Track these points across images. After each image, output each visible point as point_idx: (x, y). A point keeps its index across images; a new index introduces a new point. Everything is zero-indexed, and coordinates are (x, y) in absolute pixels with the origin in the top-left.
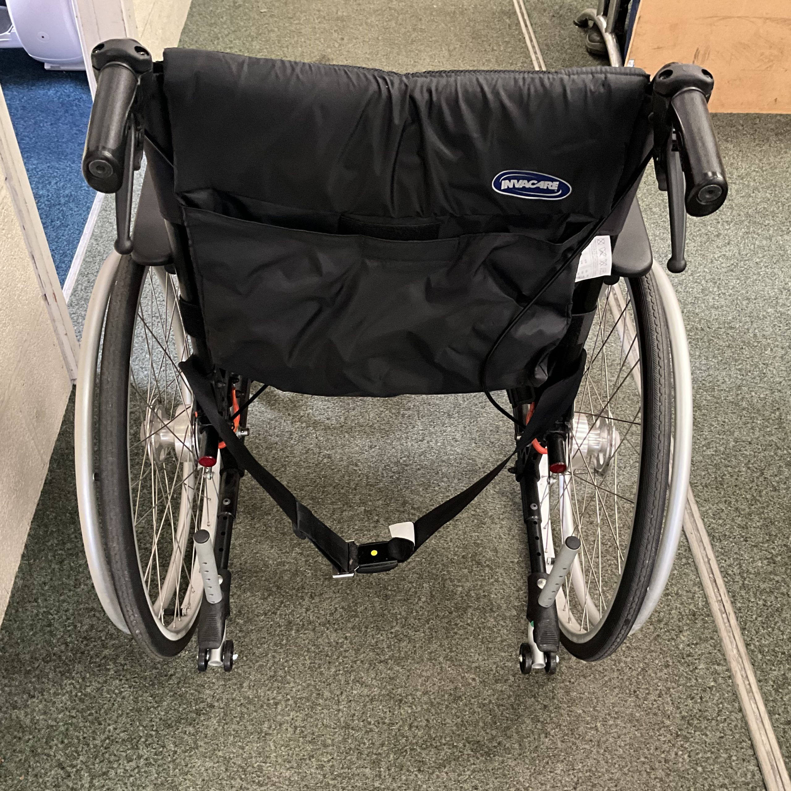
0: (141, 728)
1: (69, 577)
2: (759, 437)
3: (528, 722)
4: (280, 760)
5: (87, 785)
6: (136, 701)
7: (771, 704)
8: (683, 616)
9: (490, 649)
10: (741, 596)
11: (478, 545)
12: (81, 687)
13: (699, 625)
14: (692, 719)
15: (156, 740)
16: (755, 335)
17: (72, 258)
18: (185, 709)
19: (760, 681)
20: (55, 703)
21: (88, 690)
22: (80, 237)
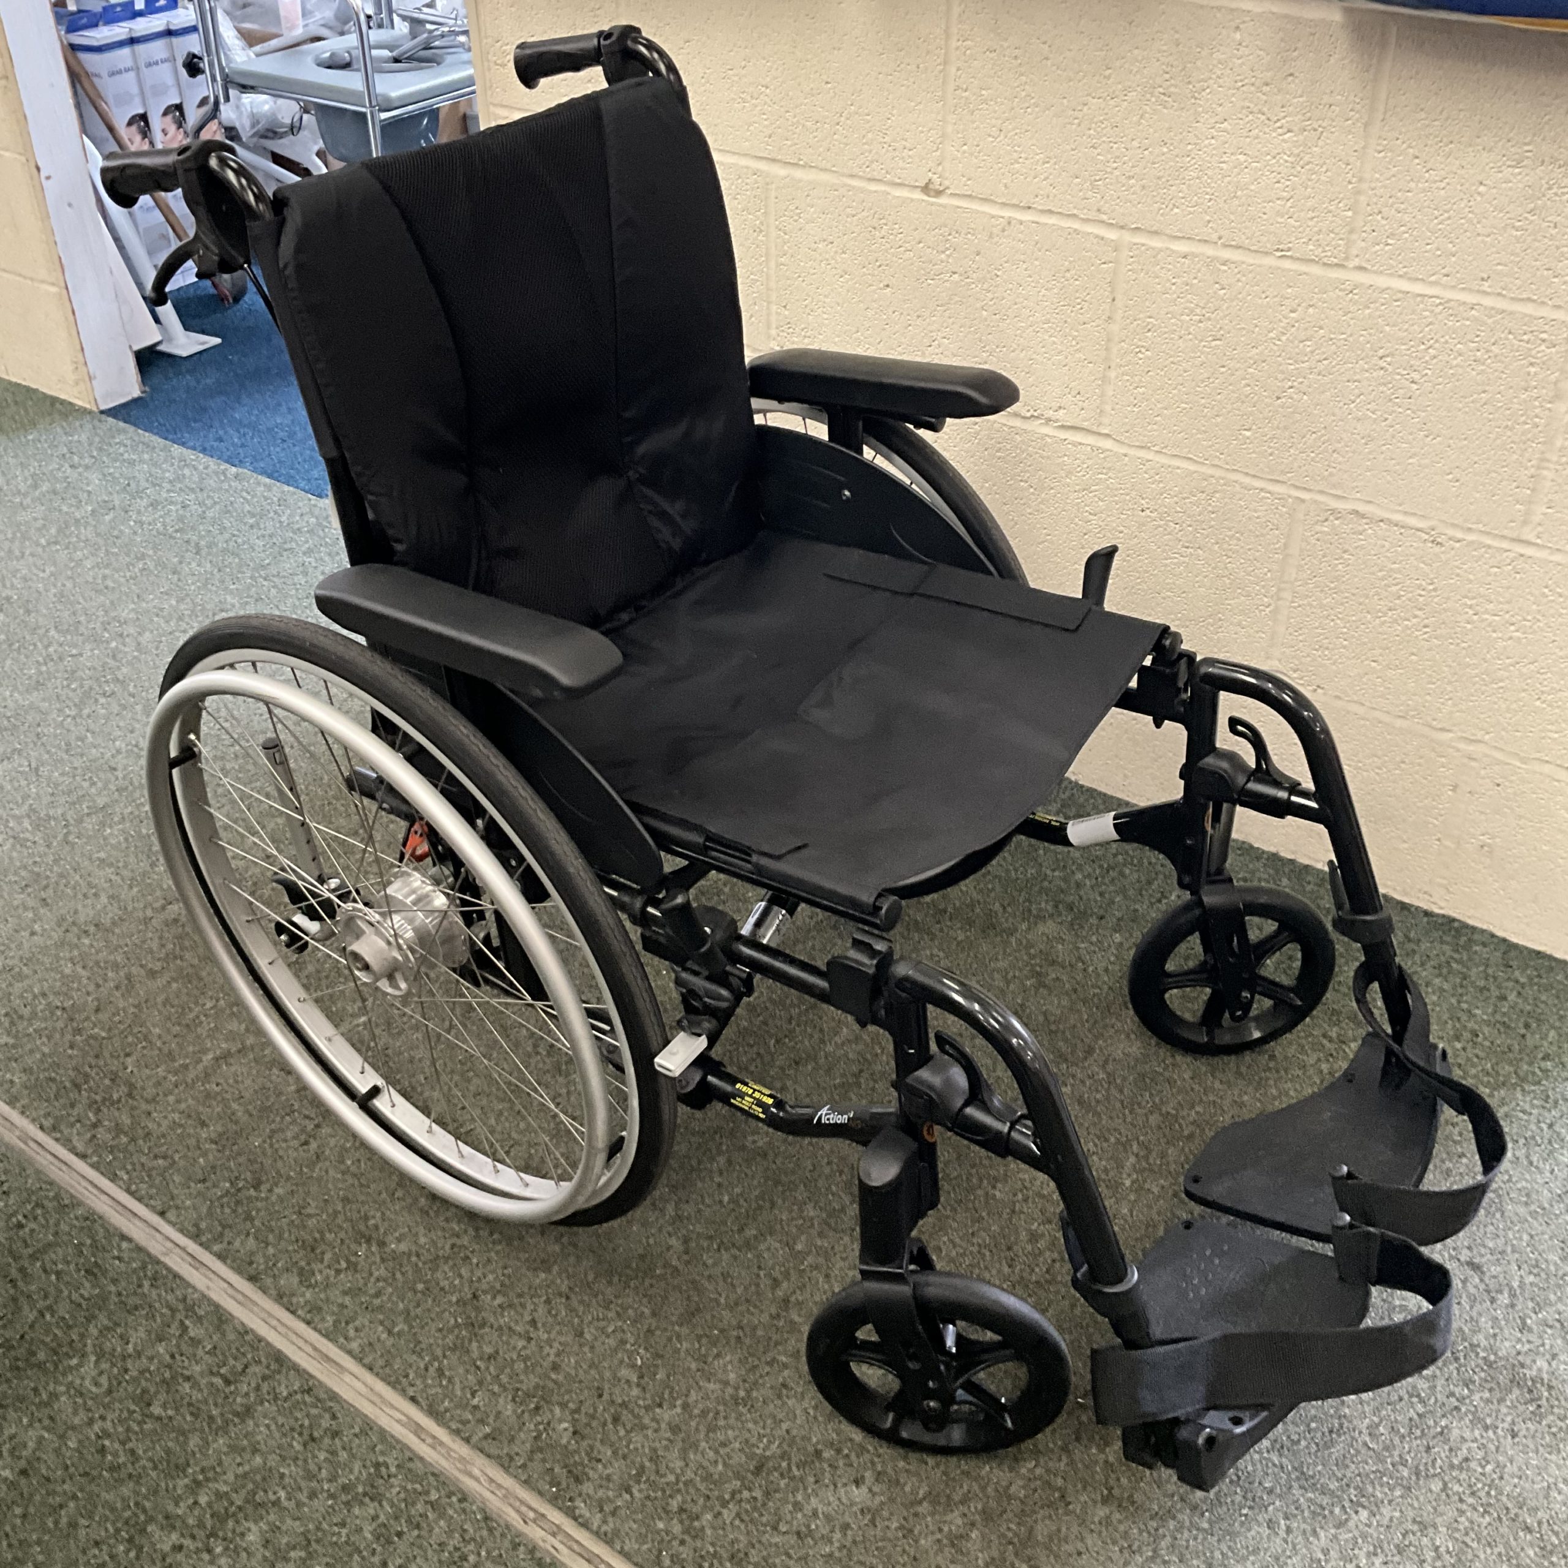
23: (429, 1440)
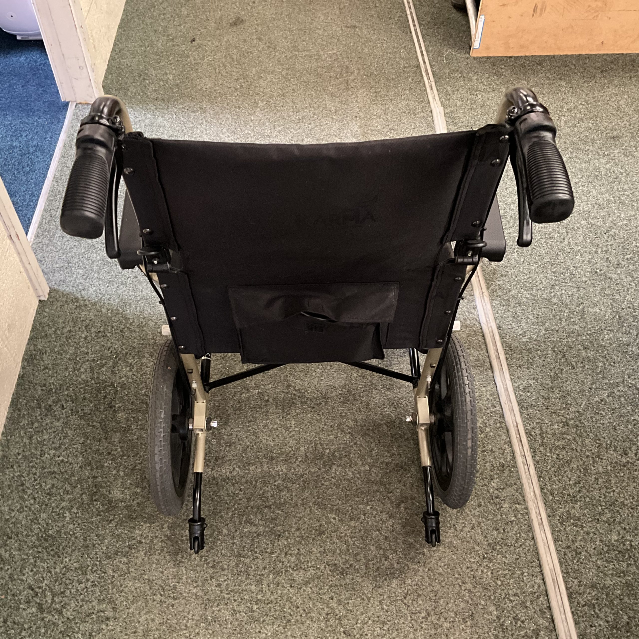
0: (89, 559)
1: (36, 448)
2: (564, 327)
3: (372, 549)
4: (189, 581)
5: (50, 601)
6: (85, 539)
7: (557, 533)
8: (494, 467)
9: (348, 495)
10: (540, 451)
11: (342, 417)
12: (45, 531)
13: (506, 475)
14: (496, 546)
15: (99, 568)
16: (569, 243)
17: (39, 197)
18: (121, 545)
19: (549, 516)
20: (26, 542)
21: (51, 532)
22: (45, 180)
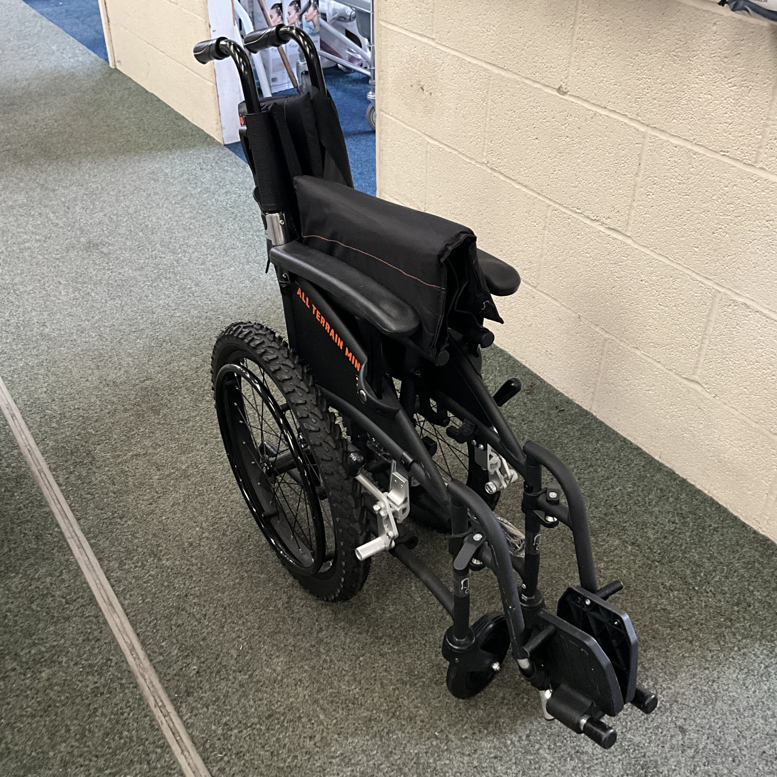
23: (134, 656)
